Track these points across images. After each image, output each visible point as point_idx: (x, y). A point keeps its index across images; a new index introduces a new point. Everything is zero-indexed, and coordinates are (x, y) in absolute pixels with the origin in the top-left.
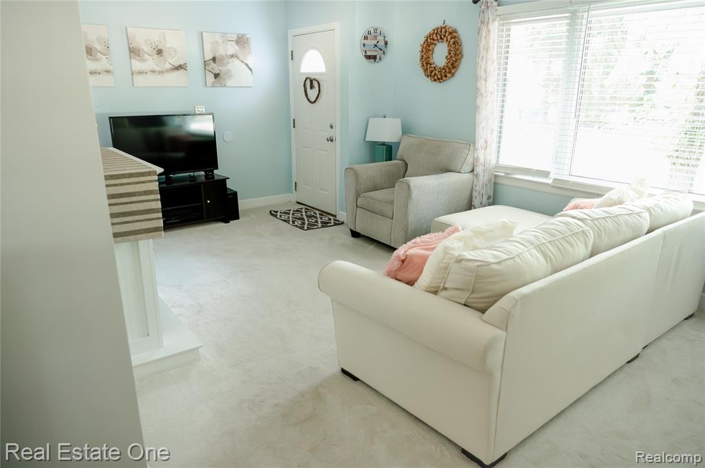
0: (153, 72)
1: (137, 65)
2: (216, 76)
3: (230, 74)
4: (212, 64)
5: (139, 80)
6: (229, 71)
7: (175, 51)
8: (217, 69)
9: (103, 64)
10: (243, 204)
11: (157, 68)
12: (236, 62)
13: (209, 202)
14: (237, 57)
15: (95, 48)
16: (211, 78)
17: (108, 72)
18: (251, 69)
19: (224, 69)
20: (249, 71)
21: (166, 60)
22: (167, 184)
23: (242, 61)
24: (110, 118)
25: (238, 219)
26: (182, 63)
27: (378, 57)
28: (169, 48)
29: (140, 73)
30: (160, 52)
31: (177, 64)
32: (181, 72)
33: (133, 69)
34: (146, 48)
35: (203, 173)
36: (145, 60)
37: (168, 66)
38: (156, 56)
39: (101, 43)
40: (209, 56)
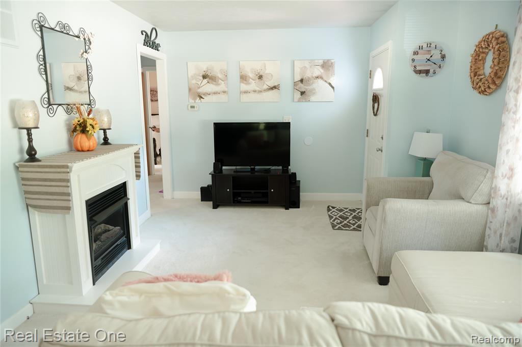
0: (255, 91)
1: (244, 87)
2: (302, 93)
3: (314, 92)
4: (300, 84)
5: (245, 98)
6: (314, 89)
7: (272, 76)
8: (303, 87)
9: (222, 87)
10: (304, 196)
11: (257, 89)
12: (320, 81)
13: (272, 190)
14: (322, 78)
15: (218, 77)
16: (298, 95)
17: (224, 92)
18: (333, 87)
19: (309, 88)
20: (332, 89)
21: (264, 83)
22: (252, 173)
23: (326, 81)
24: (214, 123)
25: (299, 208)
26: (276, 85)
27: (431, 71)
28: (267, 74)
29: (246, 92)
30: (260, 77)
31: (272, 85)
32: (275, 91)
33: (241, 90)
34: (251, 75)
35: (281, 167)
36: (249, 84)
37: (265, 87)
38: (258, 80)
39: (222, 74)
40: (298, 78)
